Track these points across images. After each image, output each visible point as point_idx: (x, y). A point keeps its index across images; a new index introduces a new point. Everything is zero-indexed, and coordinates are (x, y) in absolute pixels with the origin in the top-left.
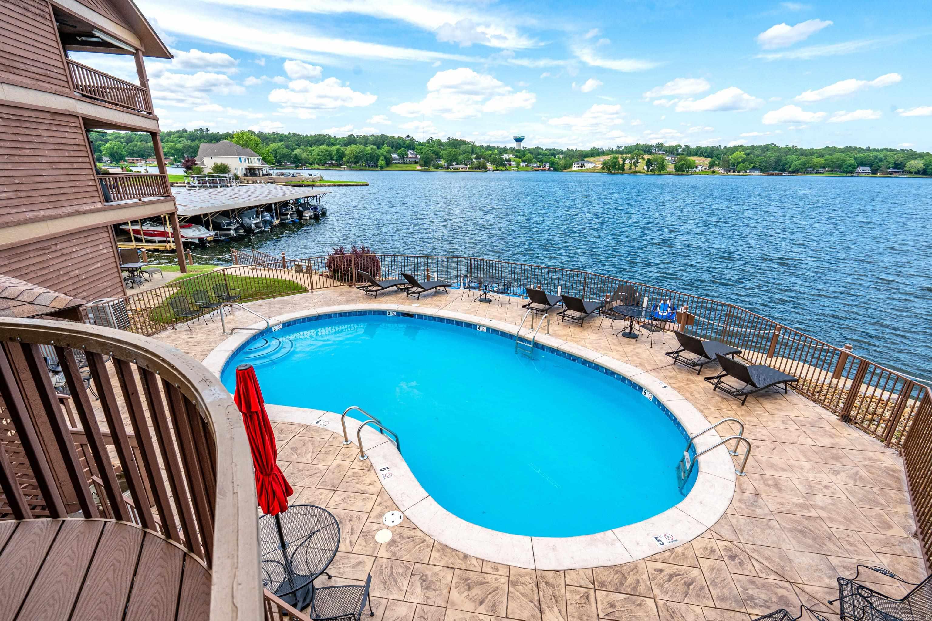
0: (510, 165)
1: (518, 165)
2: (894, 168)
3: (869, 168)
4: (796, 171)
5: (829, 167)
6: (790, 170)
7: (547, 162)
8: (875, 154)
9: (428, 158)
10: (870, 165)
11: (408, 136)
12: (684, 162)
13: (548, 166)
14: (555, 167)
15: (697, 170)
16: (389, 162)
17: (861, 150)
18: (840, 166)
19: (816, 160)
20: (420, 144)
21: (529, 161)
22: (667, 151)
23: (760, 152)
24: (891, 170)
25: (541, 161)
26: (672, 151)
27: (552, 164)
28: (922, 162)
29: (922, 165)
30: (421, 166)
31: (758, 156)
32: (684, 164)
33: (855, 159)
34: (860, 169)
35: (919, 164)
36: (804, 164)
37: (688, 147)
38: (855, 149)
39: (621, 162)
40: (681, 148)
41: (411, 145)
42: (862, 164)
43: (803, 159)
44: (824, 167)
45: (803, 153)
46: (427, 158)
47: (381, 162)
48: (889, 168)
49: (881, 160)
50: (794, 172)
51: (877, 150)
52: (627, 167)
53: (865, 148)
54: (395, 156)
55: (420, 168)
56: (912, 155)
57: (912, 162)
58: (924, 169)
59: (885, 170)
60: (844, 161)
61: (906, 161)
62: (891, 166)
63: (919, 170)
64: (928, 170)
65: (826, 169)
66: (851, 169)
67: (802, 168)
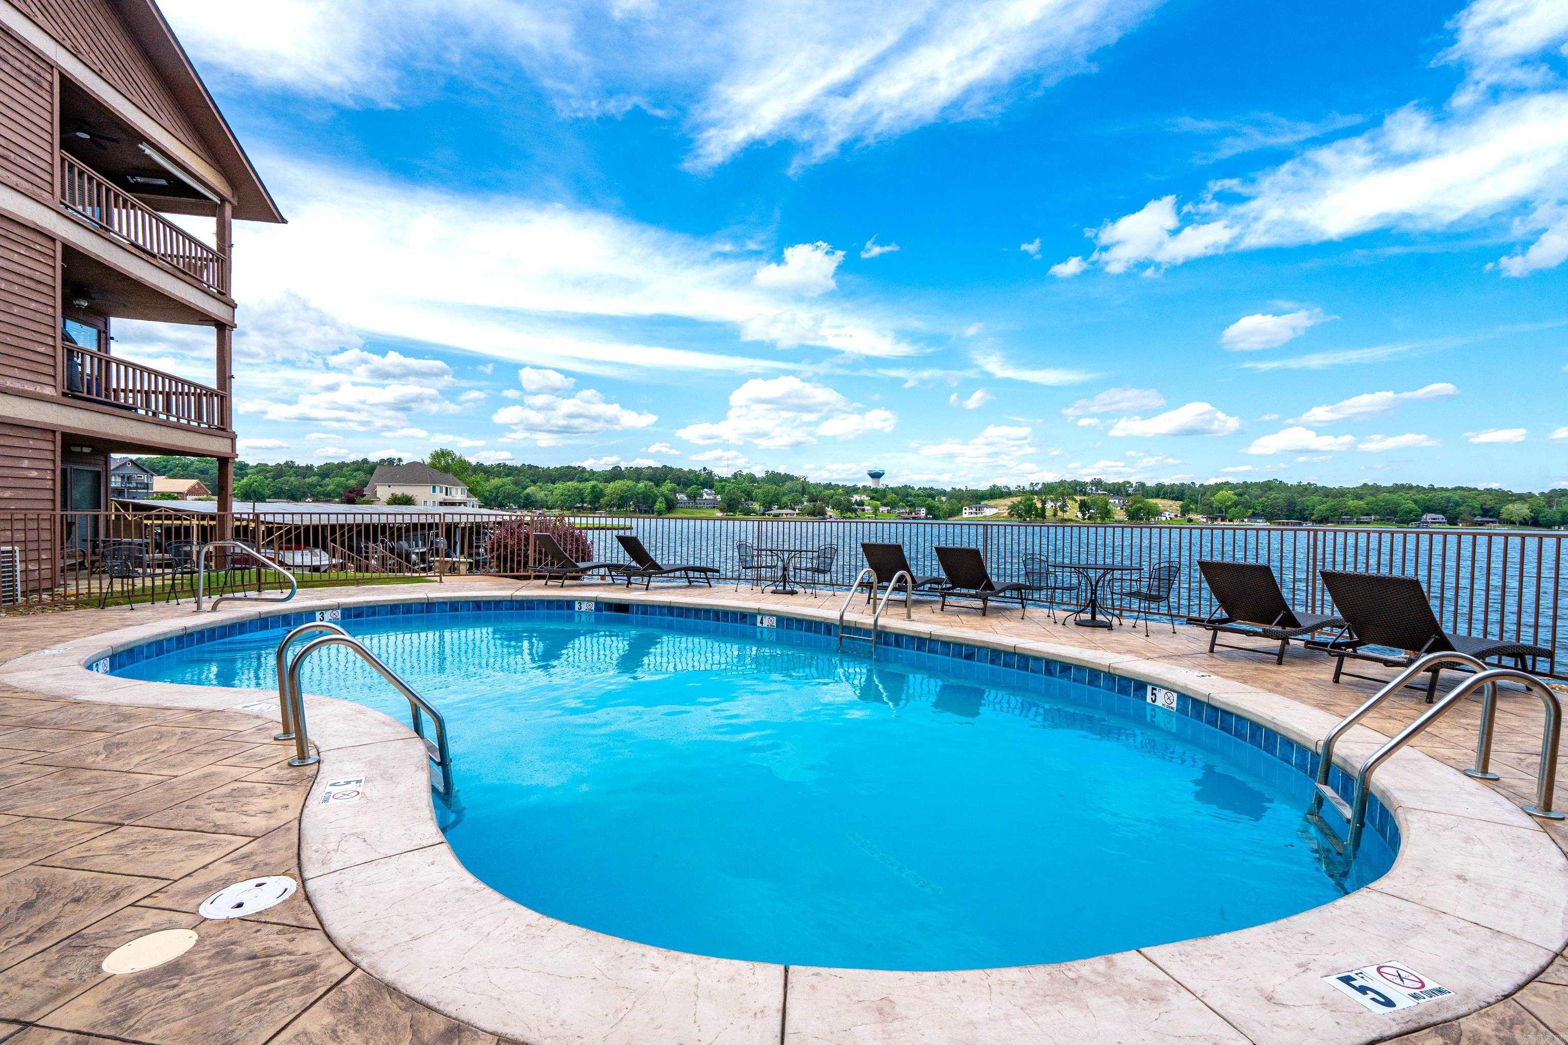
0: (863, 510)
1: (876, 510)
2: (1483, 516)
3: (1441, 516)
4: (1323, 520)
5: (1377, 513)
6: (1313, 518)
7: (922, 506)
8: (1447, 494)
9: (734, 499)
10: (1443, 512)
11: (705, 469)
12: (1139, 505)
13: (923, 512)
14: (933, 513)
15: (1164, 519)
16: (671, 506)
17: (1419, 489)
18: (1394, 513)
19: (1352, 503)
20: (721, 480)
21: (893, 505)
22: (1110, 491)
23: (1259, 492)
24: (1478, 519)
25: (912, 505)
26: (1118, 490)
27: (930, 510)
28: (1526, 506)
29: (1527, 512)
30: (722, 510)
31: (1257, 497)
32: (1141, 508)
33: (1415, 502)
34: (1428, 517)
35: (1523, 510)
36: (1333, 509)
37: (1142, 485)
38: (1410, 487)
39: (1039, 505)
40: (1131, 486)
41: (707, 481)
42: (1428, 510)
43: (1331, 502)
44: (1368, 515)
45: (1327, 493)
46: (731, 499)
47: (660, 505)
48: (1475, 516)
49: (1457, 504)
50: (1321, 521)
51: (1447, 490)
52: (1049, 513)
53: (1426, 486)
54: (681, 497)
55: (719, 514)
56: (1506, 497)
57: (1510, 506)
58: (1532, 518)
59: (1469, 518)
60: (1398, 505)
61: (1498, 506)
62: (1477, 513)
63: (1525, 519)
64: (1541, 520)
65: (1373, 517)
66: (1414, 517)
67: (1333, 516)
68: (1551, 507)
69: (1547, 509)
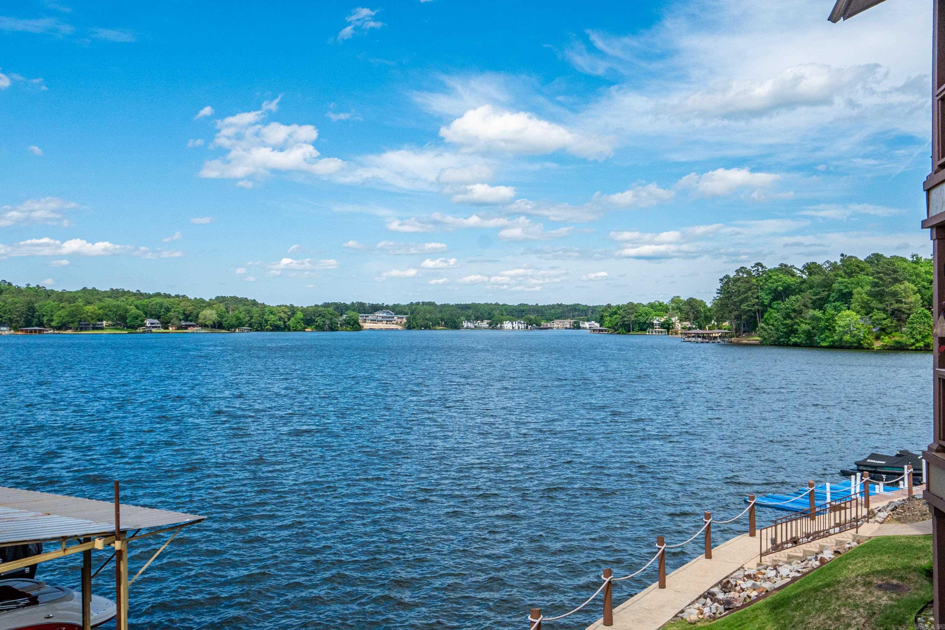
2: (186, 320)
3: (156, 321)
4: (63, 326)
5: (107, 319)
6: (53, 324)
8: (159, 300)
10: (158, 318)
17: (139, 295)
18: (123, 318)
24: (183, 323)
28: (214, 312)
29: (216, 316)
33: (137, 307)
34: (148, 322)
35: (210, 314)
36: (72, 315)
42: (148, 315)
44: (102, 320)
45: (62, 297)
48: (180, 320)
49: (168, 310)
50: (59, 328)
51: (169, 296)
53: (135, 292)
56: (201, 304)
57: (204, 312)
58: (218, 322)
59: (177, 322)
60: (127, 311)
61: (195, 312)
62: (181, 317)
63: (214, 323)
64: (224, 323)
65: (104, 322)
66: (140, 323)
67: (73, 322)
68: (228, 312)
69: (227, 314)
